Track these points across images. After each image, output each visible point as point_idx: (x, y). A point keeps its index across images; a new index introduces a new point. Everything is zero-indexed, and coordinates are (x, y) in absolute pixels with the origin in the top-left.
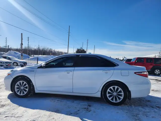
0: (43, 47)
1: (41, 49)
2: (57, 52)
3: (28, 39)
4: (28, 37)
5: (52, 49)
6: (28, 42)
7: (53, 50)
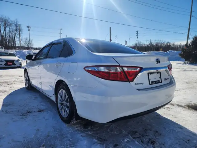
0: (157, 42)
1: (154, 44)
2: (178, 47)
3: (137, 33)
4: (138, 31)
5: (170, 43)
6: (137, 38)
7: (172, 43)
